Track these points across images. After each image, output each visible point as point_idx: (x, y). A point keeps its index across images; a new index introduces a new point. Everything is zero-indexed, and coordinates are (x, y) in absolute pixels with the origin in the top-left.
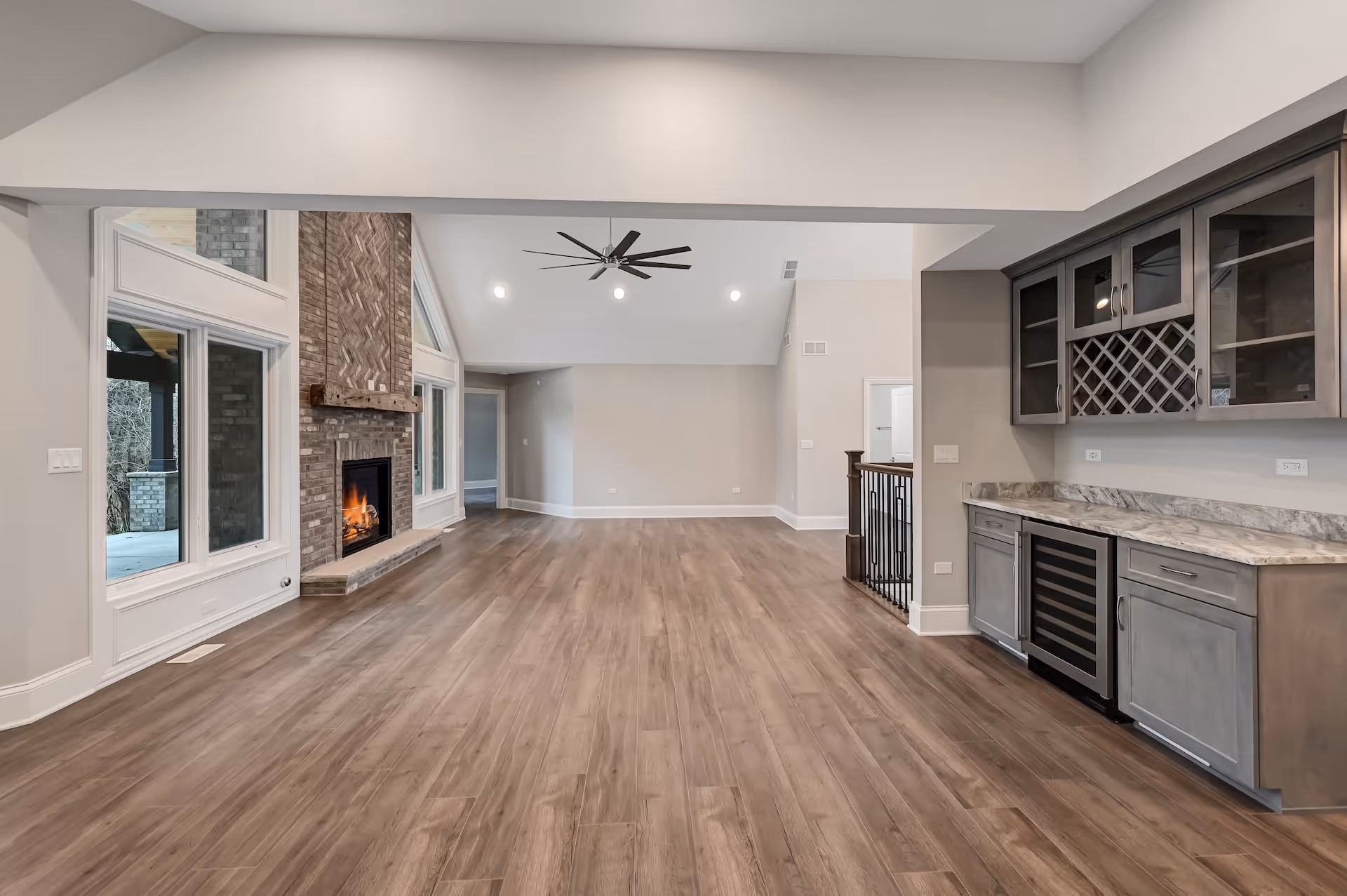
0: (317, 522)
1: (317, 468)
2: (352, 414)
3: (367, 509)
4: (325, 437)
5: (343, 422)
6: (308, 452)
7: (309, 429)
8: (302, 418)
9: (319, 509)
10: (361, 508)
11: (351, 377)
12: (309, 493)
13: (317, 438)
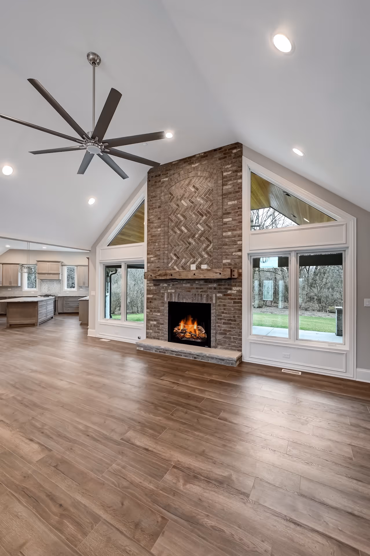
0: (155, 323)
1: (155, 302)
2: (177, 281)
3: (198, 328)
4: (160, 291)
5: (171, 285)
6: (151, 296)
7: (152, 288)
8: (148, 284)
9: (156, 318)
10: (193, 327)
11: (177, 266)
12: (151, 311)
13: (155, 291)
